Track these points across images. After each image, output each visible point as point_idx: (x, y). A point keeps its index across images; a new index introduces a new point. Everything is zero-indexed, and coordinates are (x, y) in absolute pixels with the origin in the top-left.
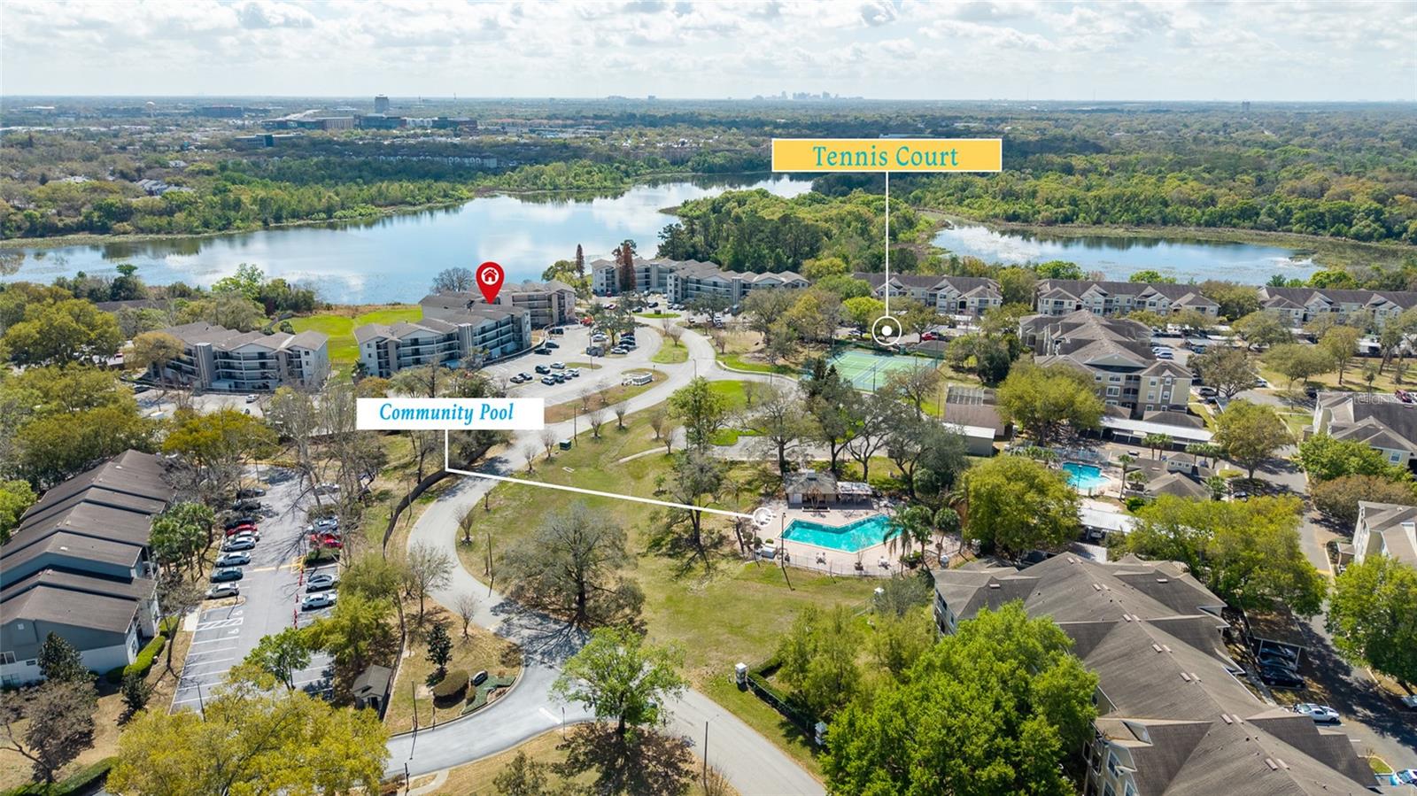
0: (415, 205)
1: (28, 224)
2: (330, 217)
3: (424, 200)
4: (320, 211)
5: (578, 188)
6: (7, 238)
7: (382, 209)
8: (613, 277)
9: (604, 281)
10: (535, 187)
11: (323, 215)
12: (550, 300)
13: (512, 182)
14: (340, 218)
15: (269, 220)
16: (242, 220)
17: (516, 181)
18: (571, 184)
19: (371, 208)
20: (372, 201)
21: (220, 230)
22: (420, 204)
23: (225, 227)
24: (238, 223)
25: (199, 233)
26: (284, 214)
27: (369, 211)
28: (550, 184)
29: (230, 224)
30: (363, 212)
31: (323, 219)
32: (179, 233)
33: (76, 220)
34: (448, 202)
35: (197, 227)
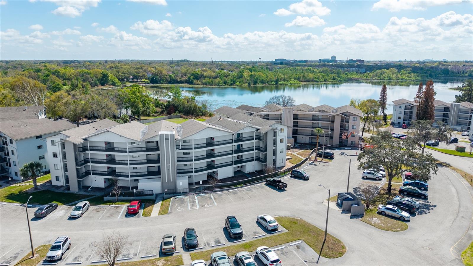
0: (318, 82)
1: (170, 79)
2: (277, 84)
3: (323, 80)
4: (273, 81)
5: (402, 79)
6: (161, 84)
7: (301, 83)
8: (411, 112)
9: (402, 116)
10: (380, 78)
11: (274, 83)
12: (333, 122)
13: (368, 76)
14: (281, 84)
15: (251, 83)
16: (240, 82)
17: (370, 76)
18: (399, 78)
19: (296, 81)
20: (299, 79)
21: (230, 85)
22: (321, 82)
23: (231, 84)
24: (238, 83)
25: (221, 86)
26: (258, 81)
27: (294, 82)
28: (387, 77)
29: (234, 83)
30: (292, 82)
31: (273, 84)
32: (215, 85)
33: (185, 79)
34: (334, 81)
35: (221, 84)
